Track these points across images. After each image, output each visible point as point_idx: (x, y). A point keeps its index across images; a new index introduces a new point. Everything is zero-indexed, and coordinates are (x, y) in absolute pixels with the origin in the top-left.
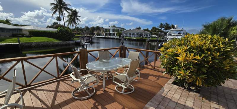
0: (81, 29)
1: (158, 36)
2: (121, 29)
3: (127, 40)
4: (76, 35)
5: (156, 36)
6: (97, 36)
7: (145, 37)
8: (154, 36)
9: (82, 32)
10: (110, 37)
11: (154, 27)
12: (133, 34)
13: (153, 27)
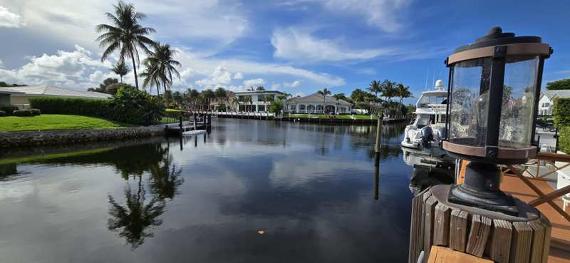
0: (178, 97)
1: (369, 110)
2: (280, 95)
3: (297, 121)
4: (167, 110)
5: (364, 111)
6: (220, 113)
7: (340, 114)
8: (360, 111)
9: (181, 102)
10: (251, 114)
11: (358, 90)
12: (310, 107)
13: (354, 90)
